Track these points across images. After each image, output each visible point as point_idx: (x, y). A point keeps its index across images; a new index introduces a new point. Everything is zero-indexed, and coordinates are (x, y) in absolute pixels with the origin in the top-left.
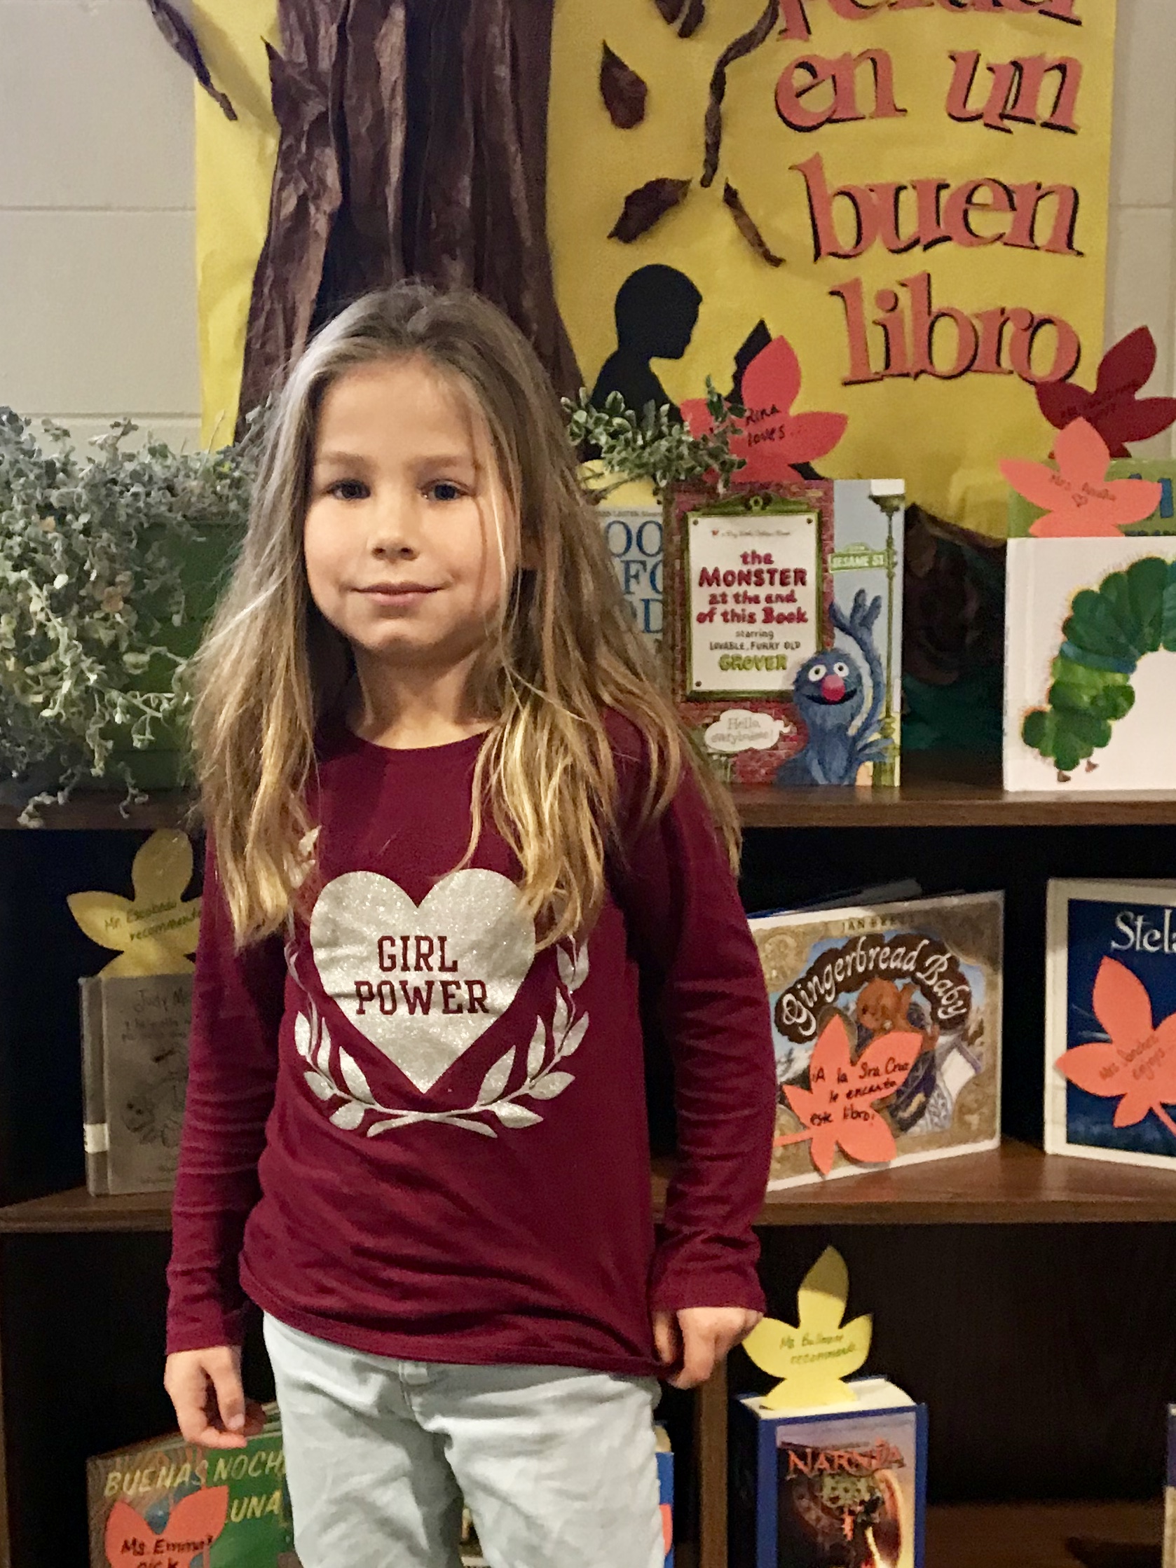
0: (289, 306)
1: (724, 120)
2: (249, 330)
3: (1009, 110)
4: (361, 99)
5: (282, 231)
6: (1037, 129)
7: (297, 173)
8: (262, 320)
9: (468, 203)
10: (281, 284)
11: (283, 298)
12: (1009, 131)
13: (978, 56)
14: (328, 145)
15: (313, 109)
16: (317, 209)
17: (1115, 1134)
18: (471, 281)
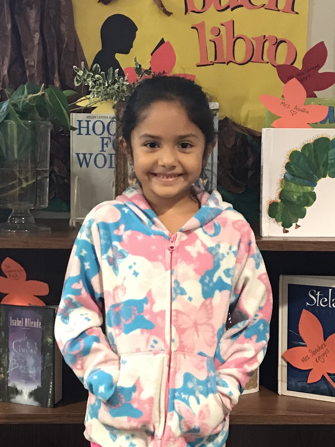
17: (308, 386)
18: (39, 19)
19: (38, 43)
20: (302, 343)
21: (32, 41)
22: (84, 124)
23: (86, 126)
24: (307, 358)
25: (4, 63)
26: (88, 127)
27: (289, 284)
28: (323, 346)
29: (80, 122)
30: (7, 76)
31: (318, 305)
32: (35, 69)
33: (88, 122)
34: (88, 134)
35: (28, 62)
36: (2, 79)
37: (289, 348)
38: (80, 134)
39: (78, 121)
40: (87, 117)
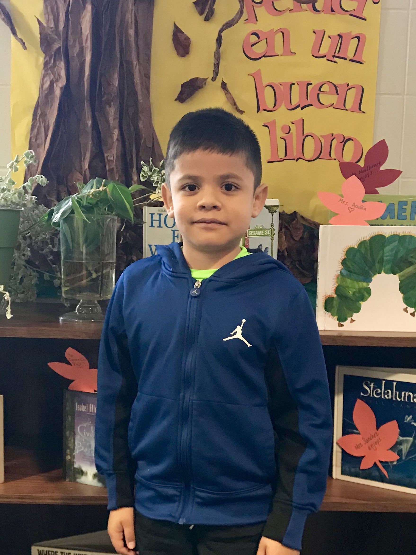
0: (47, 124)
1: (221, 55)
2: (31, 134)
3: (336, 54)
4: (75, 41)
5: (44, 95)
6: (347, 61)
7: (50, 72)
8: (36, 131)
9: (117, 85)
10: (44, 115)
11: (44, 121)
12: (336, 62)
13: (325, 32)
14: (61, 60)
15: (56, 46)
16: (57, 86)
17: (361, 472)
18: (118, 116)
19: (117, 139)
20: (355, 431)
21: (112, 137)
22: (156, 217)
23: (158, 219)
24: (360, 445)
25: (86, 158)
26: (160, 220)
27: (345, 376)
28: (376, 435)
29: (152, 215)
30: (88, 169)
31: (371, 396)
32: (114, 164)
33: (160, 215)
34: (160, 226)
35: (107, 157)
36: (83, 172)
37: (343, 436)
38: (152, 226)
39: (150, 214)
40: (159, 210)
